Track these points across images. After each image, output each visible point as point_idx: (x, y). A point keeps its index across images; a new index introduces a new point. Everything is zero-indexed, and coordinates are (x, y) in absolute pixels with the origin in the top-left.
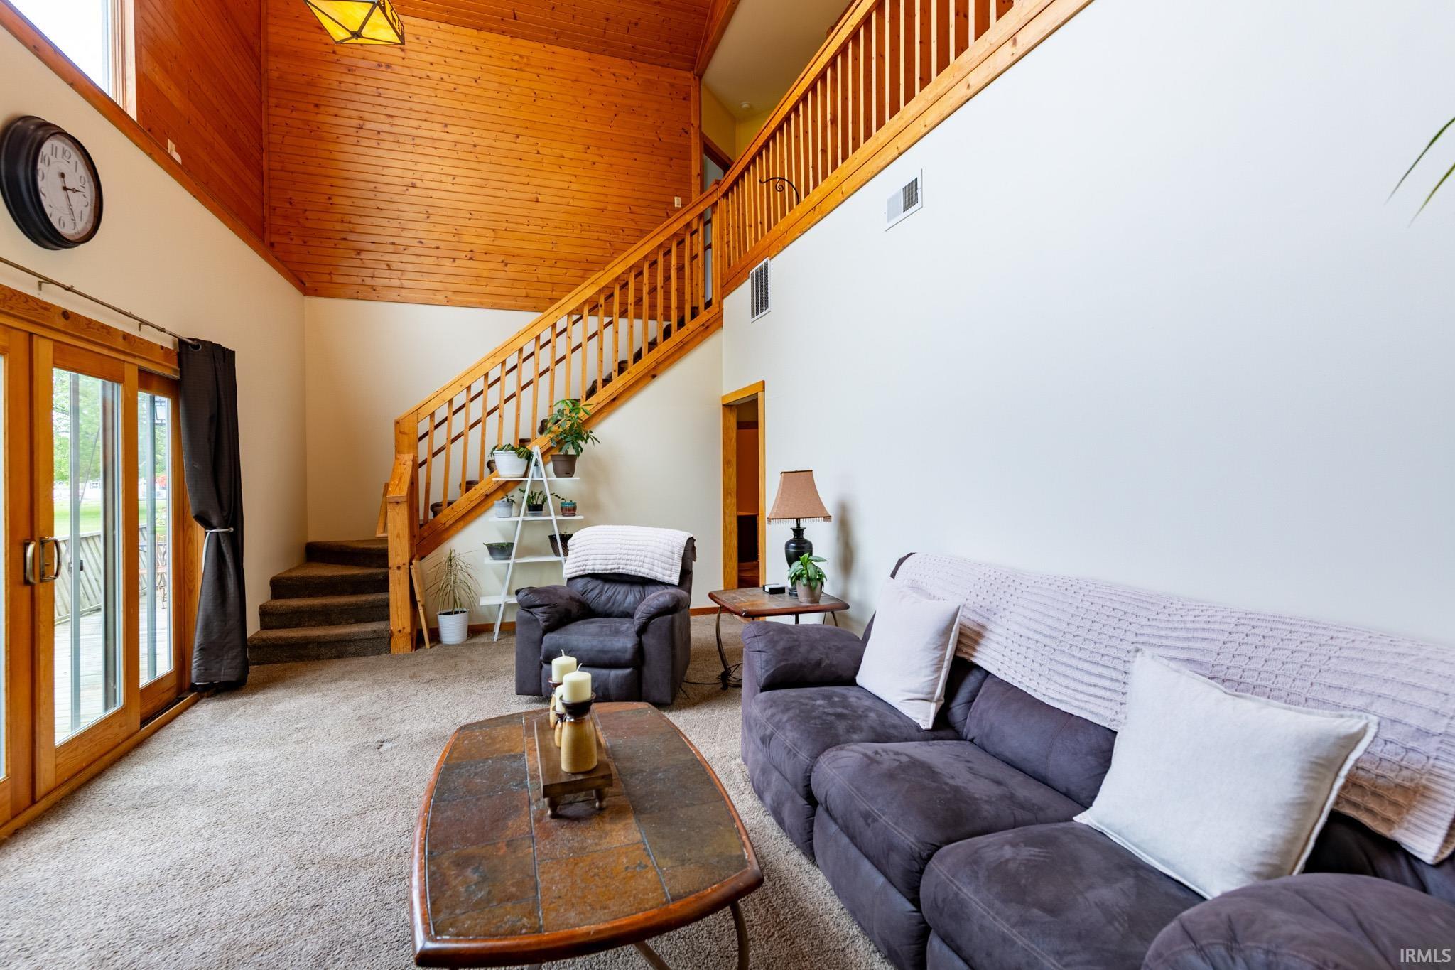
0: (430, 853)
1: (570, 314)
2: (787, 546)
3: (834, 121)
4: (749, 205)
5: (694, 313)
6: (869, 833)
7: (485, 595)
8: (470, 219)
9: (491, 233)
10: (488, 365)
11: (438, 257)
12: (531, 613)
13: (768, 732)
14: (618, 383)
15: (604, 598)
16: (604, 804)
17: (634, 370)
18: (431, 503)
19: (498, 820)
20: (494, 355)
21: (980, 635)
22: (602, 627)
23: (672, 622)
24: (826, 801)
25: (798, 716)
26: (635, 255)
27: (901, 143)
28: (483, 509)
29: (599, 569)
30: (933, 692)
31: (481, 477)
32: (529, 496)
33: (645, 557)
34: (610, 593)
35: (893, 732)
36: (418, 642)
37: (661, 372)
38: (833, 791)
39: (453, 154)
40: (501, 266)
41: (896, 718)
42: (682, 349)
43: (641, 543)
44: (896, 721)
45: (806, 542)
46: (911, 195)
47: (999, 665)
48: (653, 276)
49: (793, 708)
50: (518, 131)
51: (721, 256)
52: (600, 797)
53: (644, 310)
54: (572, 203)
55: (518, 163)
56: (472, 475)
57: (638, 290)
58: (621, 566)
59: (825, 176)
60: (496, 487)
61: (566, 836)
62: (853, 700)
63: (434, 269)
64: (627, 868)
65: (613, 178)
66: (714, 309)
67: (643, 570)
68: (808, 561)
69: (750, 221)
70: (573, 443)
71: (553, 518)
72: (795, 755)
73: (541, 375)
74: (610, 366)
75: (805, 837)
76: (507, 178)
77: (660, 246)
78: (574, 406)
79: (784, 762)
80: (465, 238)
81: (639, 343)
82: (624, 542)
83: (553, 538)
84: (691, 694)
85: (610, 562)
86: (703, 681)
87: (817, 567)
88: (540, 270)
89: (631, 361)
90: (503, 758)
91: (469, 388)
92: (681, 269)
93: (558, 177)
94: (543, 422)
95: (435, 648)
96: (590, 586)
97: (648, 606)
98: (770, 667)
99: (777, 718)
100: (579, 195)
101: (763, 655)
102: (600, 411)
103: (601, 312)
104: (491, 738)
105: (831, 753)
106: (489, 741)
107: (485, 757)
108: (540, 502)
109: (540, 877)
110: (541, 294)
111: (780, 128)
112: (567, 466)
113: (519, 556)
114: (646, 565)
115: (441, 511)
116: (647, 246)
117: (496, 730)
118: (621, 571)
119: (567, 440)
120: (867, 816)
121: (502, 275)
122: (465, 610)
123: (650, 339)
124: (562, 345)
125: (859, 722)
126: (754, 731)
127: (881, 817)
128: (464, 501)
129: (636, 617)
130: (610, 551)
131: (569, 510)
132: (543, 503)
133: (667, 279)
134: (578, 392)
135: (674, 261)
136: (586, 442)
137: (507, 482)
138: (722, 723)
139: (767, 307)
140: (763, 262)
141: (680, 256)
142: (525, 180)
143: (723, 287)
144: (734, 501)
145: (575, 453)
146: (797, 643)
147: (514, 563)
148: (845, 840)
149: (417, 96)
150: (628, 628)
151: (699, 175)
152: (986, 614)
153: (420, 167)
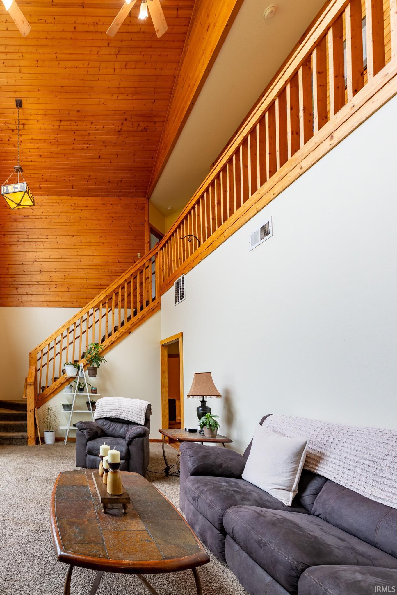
0: (58, 518)
1: (94, 308)
2: (198, 409)
3: (219, 203)
4: (174, 251)
5: (148, 303)
6: (261, 552)
7: (61, 425)
8: (55, 272)
9: (63, 277)
10: (63, 329)
11: (44, 288)
12: (82, 432)
13: (197, 495)
14: (114, 336)
15: (111, 429)
16: (127, 511)
17: (121, 330)
18: (42, 386)
19: (82, 510)
20: (65, 326)
21: (321, 458)
22: (112, 441)
23: (143, 440)
24: (233, 532)
25: (213, 489)
26: (121, 280)
27: (258, 206)
28: (61, 389)
29: (109, 415)
30: (292, 486)
31: (60, 376)
32: (78, 384)
33: (129, 411)
34: (113, 427)
35: (268, 504)
36: (37, 442)
37: (133, 331)
38: (237, 527)
39: (49, 247)
40: (67, 290)
41: (268, 497)
42: (142, 320)
43: (127, 405)
44: (269, 499)
45: (208, 408)
46: (265, 231)
47: (335, 476)
48: (129, 289)
49: (209, 485)
50: (73, 234)
51: (160, 277)
52: (125, 507)
53: (125, 304)
54: (94, 261)
55: (73, 247)
56: (56, 375)
57: (123, 296)
58: (118, 415)
59: (214, 230)
60: (65, 380)
61: (111, 523)
62: (242, 485)
63: (42, 293)
64: (141, 540)
65: (111, 248)
66: (156, 301)
67: (128, 417)
68: (210, 417)
69: (174, 258)
70: (96, 362)
71: (88, 394)
72: (213, 508)
73: (83, 333)
74: (111, 329)
75: (220, 550)
76: (69, 254)
77: (132, 275)
78: (96, 346)
79: (207, 510)
80: (54, 280)
81: (123, 318)
82: (119, 404)
83: (88, 403)
84: (151, 476)
85: (114, 413)
86: (156, 471)
87: (214, 420)
88: (82, 290)
89: (120, 326)
90: (80, 486)
91: (55, 339)
92: (141, 284)
93: (88, 251)
94: (84, 353)
95: (43, 445)
96: (105, 423)
97: (132, 432)
98: (195, 464)
99: (201, 489)
100: (97, 257)
101: (192, 458)
102: (107, 348)
103: (107, 306)
104: (74, 478)
105: (235, 508)
106: (73, 479)
107: (73, 485)
108: (82, 387)
109: (104, 536)
110: (82, 300)
111: (190, 213)
112: (93, 372)
113: (74, 410)
114: (129, 415)
115: (45, 389)
116: (126, 275)
117: (75, 475)
118: (118, 417)
119: (93, 360)
120: (260, 543)
121: (67, 293)
122: (54, 431)
123: (128, 316)
124: (91, 320)
125: (247, 496)
126: (188, 494)
127: (269, 545)
128: (53, 386)
129: (126, 437)
130: (113, 408)
131: (95, 391)
132: (84, 387)
133: (135, 289)
134: (98, 340)
135: (138, 281)
136: (101, 362)
137: (70, 378)
138: (167, 491)
139: (183, 297)
140: (181, 277)
141: (141, 279)
142: (76, 254)
143: (160, 291)
144: (167, 390)
145: (97, 366)
146: (209, 454)
147: (73, 412)
148: (244, 554)
149: (37, 226)
150: (123, 442)
151: (148, 242)
152: (324, 447)
153: (38, 253)
